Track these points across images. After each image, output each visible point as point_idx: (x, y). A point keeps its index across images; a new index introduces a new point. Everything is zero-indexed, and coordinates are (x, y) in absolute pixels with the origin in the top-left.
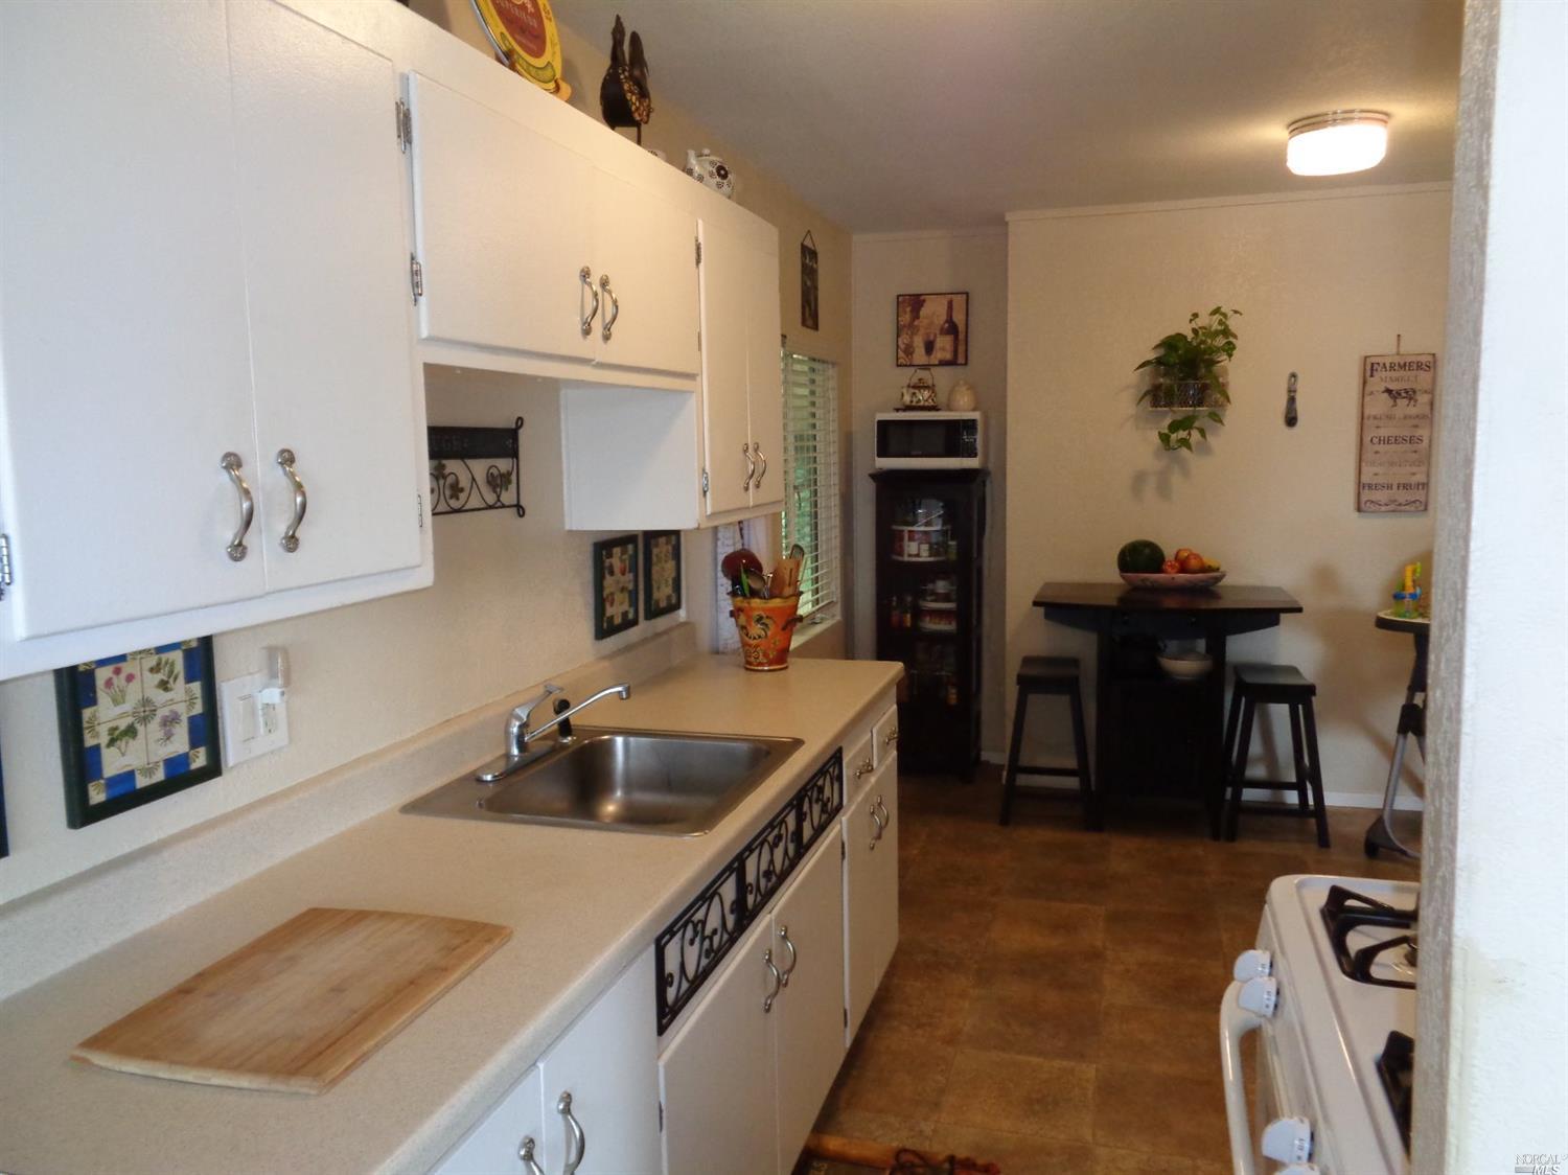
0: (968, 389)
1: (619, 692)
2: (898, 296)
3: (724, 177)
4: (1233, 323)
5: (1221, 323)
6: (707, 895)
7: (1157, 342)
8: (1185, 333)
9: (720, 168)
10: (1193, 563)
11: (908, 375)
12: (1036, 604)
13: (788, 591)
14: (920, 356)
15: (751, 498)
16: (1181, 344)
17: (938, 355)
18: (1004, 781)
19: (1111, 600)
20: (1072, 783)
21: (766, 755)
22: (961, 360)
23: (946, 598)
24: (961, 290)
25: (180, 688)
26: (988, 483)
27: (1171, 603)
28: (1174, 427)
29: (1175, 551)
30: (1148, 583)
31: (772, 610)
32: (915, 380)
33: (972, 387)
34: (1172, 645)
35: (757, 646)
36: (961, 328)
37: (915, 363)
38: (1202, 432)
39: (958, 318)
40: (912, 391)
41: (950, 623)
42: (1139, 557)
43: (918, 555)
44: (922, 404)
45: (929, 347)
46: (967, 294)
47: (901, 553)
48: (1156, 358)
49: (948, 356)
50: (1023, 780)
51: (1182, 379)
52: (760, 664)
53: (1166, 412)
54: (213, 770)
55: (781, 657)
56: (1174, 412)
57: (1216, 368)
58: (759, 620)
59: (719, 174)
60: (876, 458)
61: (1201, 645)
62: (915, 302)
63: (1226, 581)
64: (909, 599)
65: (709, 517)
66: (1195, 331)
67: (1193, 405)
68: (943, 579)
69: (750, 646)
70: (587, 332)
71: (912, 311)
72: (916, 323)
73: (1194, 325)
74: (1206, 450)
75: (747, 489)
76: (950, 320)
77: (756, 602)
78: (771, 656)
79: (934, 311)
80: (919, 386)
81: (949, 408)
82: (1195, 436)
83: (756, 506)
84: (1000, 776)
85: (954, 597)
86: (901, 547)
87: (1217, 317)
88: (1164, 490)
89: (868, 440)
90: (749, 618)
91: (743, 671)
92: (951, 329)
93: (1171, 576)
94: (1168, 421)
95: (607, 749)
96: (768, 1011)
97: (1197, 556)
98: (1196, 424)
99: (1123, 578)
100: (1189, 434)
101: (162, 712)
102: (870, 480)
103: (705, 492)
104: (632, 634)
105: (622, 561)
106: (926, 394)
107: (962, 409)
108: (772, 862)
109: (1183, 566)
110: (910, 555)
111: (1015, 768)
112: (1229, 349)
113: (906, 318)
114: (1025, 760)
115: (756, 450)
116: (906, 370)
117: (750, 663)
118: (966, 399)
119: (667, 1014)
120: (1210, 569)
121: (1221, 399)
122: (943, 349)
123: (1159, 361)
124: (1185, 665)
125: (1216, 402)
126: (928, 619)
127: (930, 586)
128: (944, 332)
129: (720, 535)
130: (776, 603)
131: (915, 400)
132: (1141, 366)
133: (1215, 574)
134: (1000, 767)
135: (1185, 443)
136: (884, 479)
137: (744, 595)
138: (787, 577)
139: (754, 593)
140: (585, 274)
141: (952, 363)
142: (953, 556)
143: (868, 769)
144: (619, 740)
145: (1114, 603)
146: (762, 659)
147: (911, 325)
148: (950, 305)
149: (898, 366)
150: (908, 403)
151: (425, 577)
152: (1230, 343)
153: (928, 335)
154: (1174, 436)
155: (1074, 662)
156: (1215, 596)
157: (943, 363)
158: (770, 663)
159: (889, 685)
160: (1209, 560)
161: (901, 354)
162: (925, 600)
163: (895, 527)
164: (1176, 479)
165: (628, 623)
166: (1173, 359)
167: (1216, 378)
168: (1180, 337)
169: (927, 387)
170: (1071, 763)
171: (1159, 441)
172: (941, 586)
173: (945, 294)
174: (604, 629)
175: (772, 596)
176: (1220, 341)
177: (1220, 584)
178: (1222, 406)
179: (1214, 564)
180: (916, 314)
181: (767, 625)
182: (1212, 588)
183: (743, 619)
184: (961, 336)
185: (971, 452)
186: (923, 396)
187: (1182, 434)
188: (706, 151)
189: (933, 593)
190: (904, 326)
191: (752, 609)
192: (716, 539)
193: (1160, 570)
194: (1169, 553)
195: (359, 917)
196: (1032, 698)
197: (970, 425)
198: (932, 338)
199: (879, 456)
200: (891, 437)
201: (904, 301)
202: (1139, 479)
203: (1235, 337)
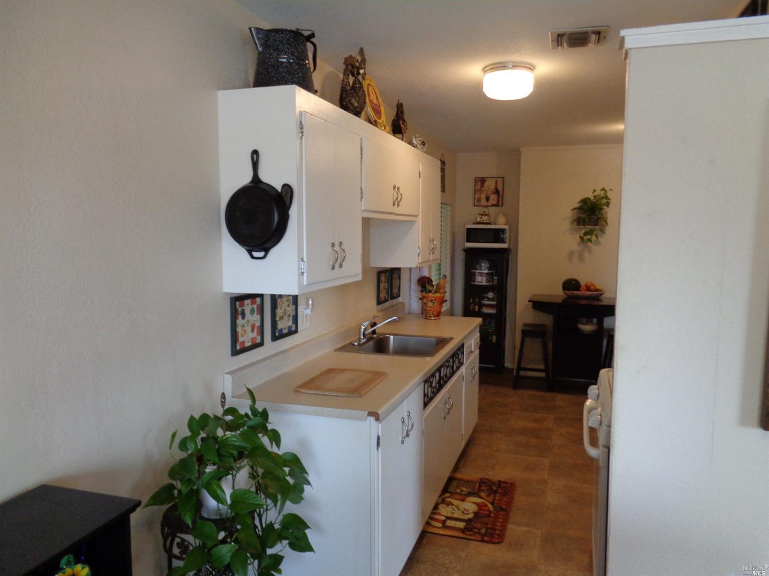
0: (503, 216)
1: (396, 319)
2: (476, 178)
3: (424, 145)
4: (609, 194)
5: (605, 194)
6: (433, 375)
7: (579, 200)
8: (590, 198)
9: (423, 142)
10: (592, 287)
11: (479, 210)
12: (529, 301)
13: (442, 291)
14: (483, 202)
15: (431, 258)
16: (589, 202)
17: (491, 202)
18: (515, 374)
19: (559, 300)
20: (542, 375)
21: (441, 342)
22: (500, 204)
23: (492, 300)
24: (501, 176)
25: (291, 306)
26: (510, 254)
27: (583, 302)
28: (585, 234)
29: (585, 283)
30: (574, 295)
31: (436, 297)
32: (482, 212)
33: (504, 215)
34: (584, 320)
35: (430, 310)
36: (501, 191)
37: (481, 205)
38: (597, 236)
39: (500, 188)
40: (480, 216)
41: (494, 310)
42: (571, 285)
43: (481, 282)
44: (484, 221)
45: (488, 199)
46: (503, 178)
47: (474, 281)
48: (579, 207)
49: (495, 202)
50: (522, 373)
51: (590, 215)
52: (431, 317)
53: (582, 228)
54: (296, 331)
55: (438, 314)
56: (586, 228)
57: (602, 211)
58: (431, 301)
59: (423, 144)
60: (466, 243)
61: (595, 320)
62: (483, 180)
63: (605, 295)
64: (477, 300)
65: (420, 264)
66: (594, 197)
67: (593, 226)
68: (492, 292)
69: (427, 310)
70: (394, 205)
71: (481, 184)
72: (483, 189)
73: (594, 194)
74: (598, 243)
75: (430, 254)
76: (496, 188)
77: (430, 294)
78: (435, 314)
79: (490, 185)
80: (483, 215)
81: (495, 224)
82: (594, 238)
83: (432, 260)
84: (513, 372)
85: (495, 299)
86: (475, 279)
87: (603, 192)
88: (581, 259)
89: (462, 235)
90: (427, 300)
91: (424, 319)
92: (497, 192)
93: (583, 292)
94: (583, 232)
95: (388, 339)
96: (445, 419)
97: (593, 285)
98: (595, 233)
99: (565, 294)
100: (592, 237)
101: (288, 313)
102: (463, 251)
103: (419, 255)
104: (387, 304)
105: (385, 278)
106: (486, 217)
107: (501, 224)
108: (447, 373)
109: (588, 289)
110: (478, 282)
111: (519, 368)
112: (608, 204)
113: (478, 187)
114: (523, 366)
115: (433, 240)
116: (478, 208)
117: (427, 316)
118: (502, 220)
119: (426, 405)
120: (598, 290)
121: (604, 224)
122: (493, 200)
123: (580, 208)
124: (587, 328)
125: (603, 225)
126: (484, 308)
127: (486, 295)
128: (493, 193)
129: (412, 271)
130: (438, 295)
131: (482, 220)
132: (572, 210)
133: (599, 292)
134: (512, 370)
135: (590, 240)
136: (468, 251)
137: (426, 292)
138: (442, 286)
139: (430, 291)
140: (394, 187)
141: (497, 205)
142: (495, 282)
143: (471, 352)
144: (392, 337)
145: (560, 302)
146: (431, 315)
147: (480, 190)
148: (496, 182)
149: (475, 206)
150: (479, 221)
151: (359, 278)
152: (608, 202)
153: (487, 194)
154: (585, 237)
155: (543, 326)
156: (600, 300)
157: (493, 205)
158: (435, 316)
159: (476, 327)
160: (598, 287)
161: (476, 201)
162: (484, 300)
163: (473, 271)
164: (586, 255)
165: (386, 301)
166: (586, 207)
167: (602, 215)
168: (589, 199)
169: (487, 215)
170: (542, 367)
171: (579, 239)
172: (491, 295)
173: (494, 178)
174: (379, 302)
175: (436, 292)
176: (604, 201)
177: (602, 296)
178: (605, 226)
179: (600, 288)
180: (482, 186)
181: (433, 303)
182: (599, 298)
183: (425, 301)
184: (501, 195)
185: (503, 242)
186: (485, 218)
187: (588, 237)
188: (418, 136)
189: (487, 298)
190: (478, 190)
191: (429, 297)
192: (411, 272)
193: (579, 290)
194: (583, 283)
195: (343, 370)
196: (527, 339)
197: (503, 231)
198: (489, 195)
199: (467, 242)
200: (472, 235)
201: (478, 180)
202: (571, 255)
203: (610, 200)
